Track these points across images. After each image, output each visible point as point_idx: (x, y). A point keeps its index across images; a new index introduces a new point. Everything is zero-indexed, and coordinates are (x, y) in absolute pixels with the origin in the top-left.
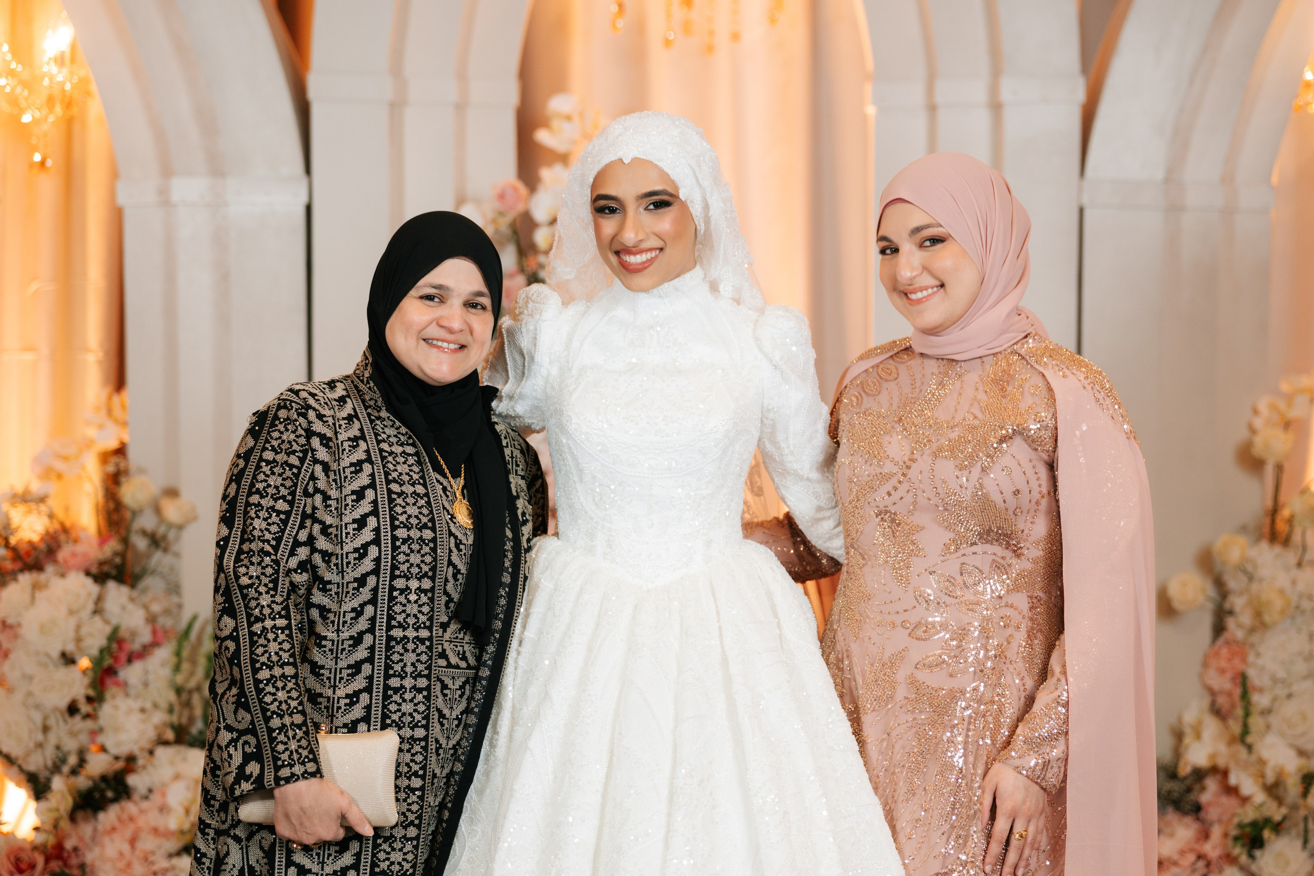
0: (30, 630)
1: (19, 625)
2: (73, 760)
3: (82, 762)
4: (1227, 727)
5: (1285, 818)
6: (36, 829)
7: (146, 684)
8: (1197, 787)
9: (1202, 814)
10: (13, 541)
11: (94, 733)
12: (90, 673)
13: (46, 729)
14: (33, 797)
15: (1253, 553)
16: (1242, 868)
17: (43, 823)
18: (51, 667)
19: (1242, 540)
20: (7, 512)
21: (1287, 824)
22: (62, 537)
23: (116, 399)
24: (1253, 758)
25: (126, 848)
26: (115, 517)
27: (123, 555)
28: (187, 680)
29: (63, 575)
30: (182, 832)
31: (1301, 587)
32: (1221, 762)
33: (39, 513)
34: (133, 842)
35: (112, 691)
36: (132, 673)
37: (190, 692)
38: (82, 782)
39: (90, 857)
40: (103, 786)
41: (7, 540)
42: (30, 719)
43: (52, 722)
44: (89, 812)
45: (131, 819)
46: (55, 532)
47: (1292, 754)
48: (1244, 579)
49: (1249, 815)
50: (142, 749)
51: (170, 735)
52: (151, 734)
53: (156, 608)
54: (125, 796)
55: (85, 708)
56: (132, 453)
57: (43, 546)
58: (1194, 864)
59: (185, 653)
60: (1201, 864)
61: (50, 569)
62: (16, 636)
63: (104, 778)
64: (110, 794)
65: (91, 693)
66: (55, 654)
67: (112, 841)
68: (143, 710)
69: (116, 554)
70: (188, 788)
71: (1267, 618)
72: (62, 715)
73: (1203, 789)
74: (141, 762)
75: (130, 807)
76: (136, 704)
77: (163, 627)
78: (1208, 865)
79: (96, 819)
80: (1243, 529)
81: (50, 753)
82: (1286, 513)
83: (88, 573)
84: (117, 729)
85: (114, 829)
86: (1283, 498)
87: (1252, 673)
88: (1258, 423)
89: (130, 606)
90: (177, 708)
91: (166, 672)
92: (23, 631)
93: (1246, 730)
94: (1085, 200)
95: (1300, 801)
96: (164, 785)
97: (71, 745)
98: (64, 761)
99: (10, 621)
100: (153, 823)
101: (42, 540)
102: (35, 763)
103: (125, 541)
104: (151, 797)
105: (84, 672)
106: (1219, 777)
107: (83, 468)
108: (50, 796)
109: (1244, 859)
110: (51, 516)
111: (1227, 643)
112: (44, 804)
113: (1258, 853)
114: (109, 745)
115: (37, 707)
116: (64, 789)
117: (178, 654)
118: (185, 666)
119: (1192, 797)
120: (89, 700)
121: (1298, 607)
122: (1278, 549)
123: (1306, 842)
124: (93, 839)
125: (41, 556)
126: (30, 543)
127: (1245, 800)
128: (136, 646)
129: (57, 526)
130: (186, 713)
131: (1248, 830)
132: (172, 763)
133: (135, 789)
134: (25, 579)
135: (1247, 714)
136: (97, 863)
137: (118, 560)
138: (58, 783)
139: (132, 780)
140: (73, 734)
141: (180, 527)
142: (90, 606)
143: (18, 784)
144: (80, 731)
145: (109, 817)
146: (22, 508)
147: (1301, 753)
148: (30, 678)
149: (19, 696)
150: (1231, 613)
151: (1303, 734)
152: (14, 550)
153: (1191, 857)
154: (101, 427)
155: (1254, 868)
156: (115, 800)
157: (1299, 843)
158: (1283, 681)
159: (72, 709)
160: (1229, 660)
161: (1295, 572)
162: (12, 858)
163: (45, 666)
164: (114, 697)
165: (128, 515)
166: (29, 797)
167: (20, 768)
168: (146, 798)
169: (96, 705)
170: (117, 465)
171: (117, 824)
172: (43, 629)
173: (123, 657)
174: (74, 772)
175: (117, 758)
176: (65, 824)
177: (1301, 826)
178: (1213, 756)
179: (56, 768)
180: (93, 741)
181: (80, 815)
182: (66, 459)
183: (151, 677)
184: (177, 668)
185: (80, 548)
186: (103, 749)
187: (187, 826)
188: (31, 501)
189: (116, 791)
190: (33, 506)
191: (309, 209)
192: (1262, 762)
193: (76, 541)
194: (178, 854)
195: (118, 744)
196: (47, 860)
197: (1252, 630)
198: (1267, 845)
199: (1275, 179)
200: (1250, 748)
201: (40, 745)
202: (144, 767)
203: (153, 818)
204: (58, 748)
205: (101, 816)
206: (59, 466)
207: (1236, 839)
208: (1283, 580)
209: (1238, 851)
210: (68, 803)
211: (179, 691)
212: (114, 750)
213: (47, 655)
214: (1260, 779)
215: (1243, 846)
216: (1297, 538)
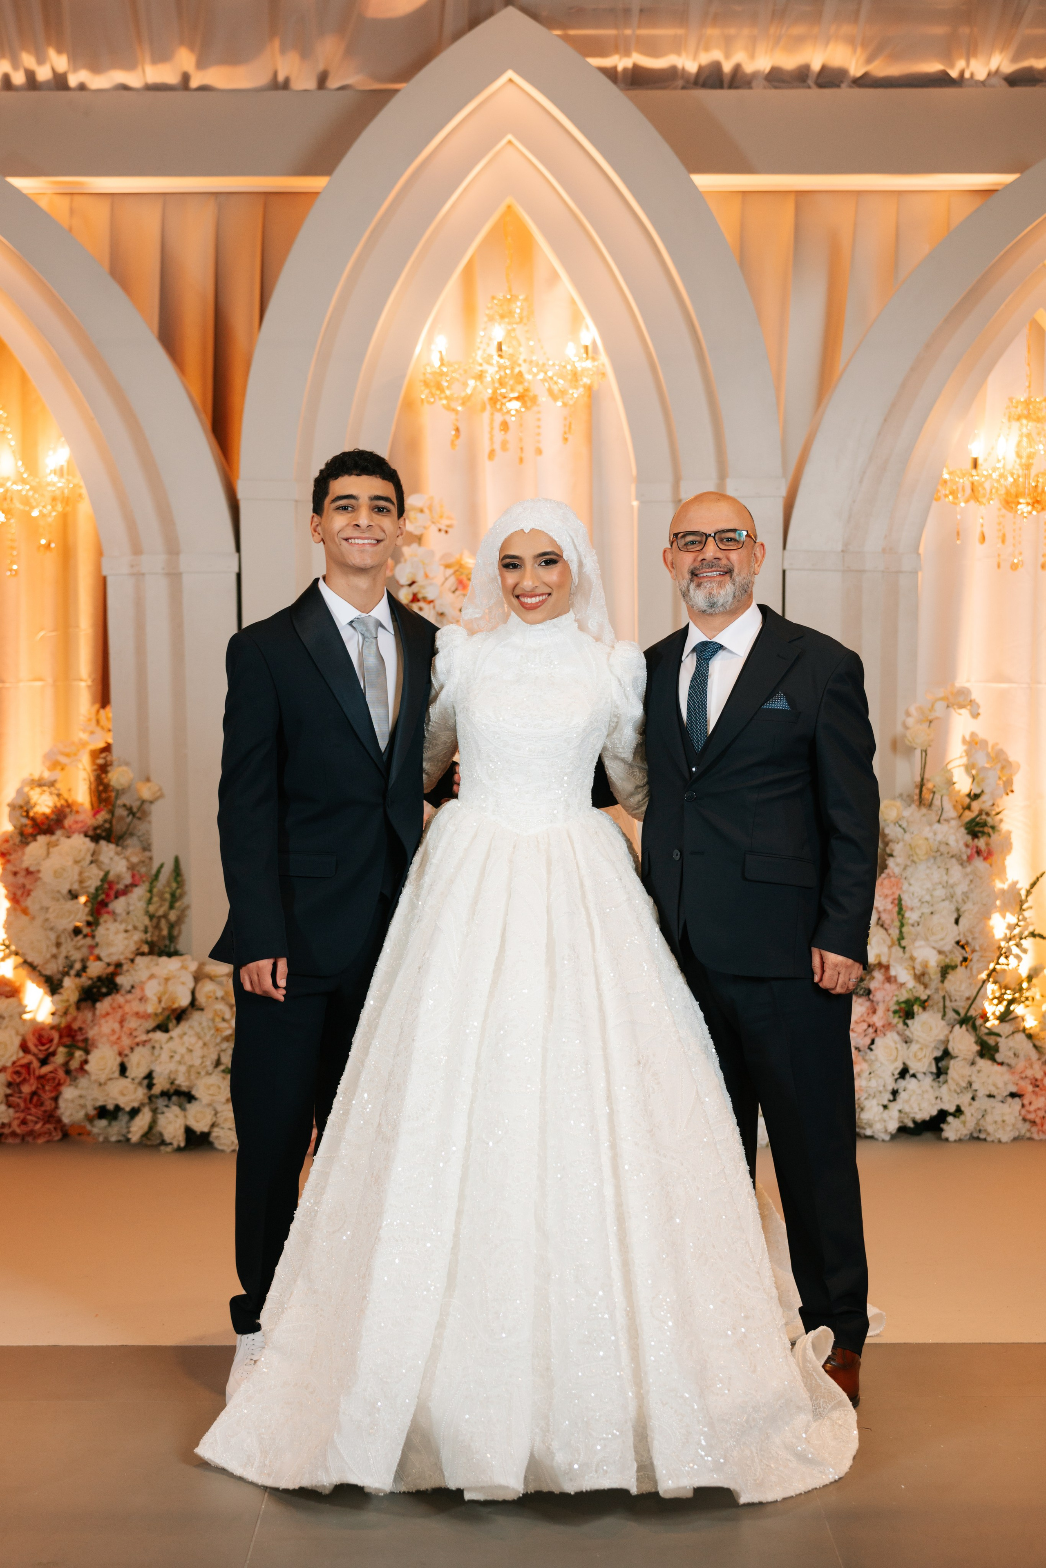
0: (46, 875)
1: (39, 871)
2: (78, 966)
3: (84, 968)
4: (889, 935)
5: (929, 997)
6: (53, 1014)
7: (128, 913)
8: (868, 978)
9: (871, 996)
10: (31, 814)
11: (92, 947)
12: (89, 904)
13: (58, 945)
14: (49, 993)
15: (906, 813)
16: (898, 1033)
17: (57, 1010)
18: (62, 901)
19: (898, 803)
20: (28, 792)
21: (930, 1002)
22: (68, 810)
23: (102, 711)
24: (907, 955)
25: (117, 1026)
26: (104, 795)
27: (110, 822)
28: (157, 910)
29: (69, 837)
30: (156, 1015)
31: (939, 837)
32: (884, 961)
33: (51, 793)
34: (122, 1022)
35: (105, 917)
36: (119, 905)
37: (159, 918)
38: (84, 981)
39: (91, 1034)
40: (99, 984)
41: (27, 812)
42: (48, 938)
43: (63, 940)
44: (89, 1003)
45: (120, 1007)
46: (62, 806)
47: (935, 952)
48: (902, 831)
49: (904, 996)
50: (126, 959)
51: (146, 948)
52: (133, 947)
53: (135, 860)
54: (115, 991)
55: (86, 930)
56: (115, 750)
57: (53, 817)
58: (865, 1030)
59: (155, 890)
60: (871, 1030)
61: (59, 833)
62: (37, 879)
63: (99, 978)
64: (104, 990)
65: (90, 919)
66: (65, 891)
67: (107, 1022)
68: (126, 931)
69: (105, 821)
70: (160, 985)
71: (915, 858)
72: (70, 936)
73: (873, 978)
74: (125, 967)
75: (119, 999)
76: (123, 927)
77: (138, 871)
78: (876, 1031)
79: (93, 1008)
80: (901, 795)
81: (61, 961)
82: (930, 785)
83: (86, 836)
84: (109, 945)
85: (108, 1014)
86: (927, 776)
87: (905, 897)
88: (910, 721)
89: (117, 858)
90: (150, 929)
91: (142, 905)
92: (41, 875)
93: (901, 937)
94: (785, 567)
95: (940, 985)
96: (143, 983)
97: (77, 956)
98: (71, 967)
99: (31, 869)
100: (136, 1009)
101: (53, 812)
102: (51, 969)
103: (112, 812)
104: (133, 991)
105: (85, 904)
106: (883, 970)
107: (80, 761)
108: (62, 991)
109: (901, 1026)
110: (59, 795)
111: (889, 876)
112: (56, 997)
113: (909, 1022)
114: (103, 955)
115: (52, 929)
116: (73, 987)
117: (150, 891)
118: (155, 899)
119: (864, 984)
120: (89, 924)
121: (938, 851)
122: (924, 810)
123: (944, 1015)
124: (93, 1021)
125: (52, 823)
126: (44, 814)
127: (902, 985)
128: (121, 886)
129: (63, 802)
130: (156, 933)
131: (903, 1005)
132: (148, 968)
133: (121, 986)
134: (42, 839)
135: (902, 925)
136: (96, 1038)
137: (107, 825)
138: (67, 982)
139: (119, 980)
140: (78, 948)
141: (151, 802)
142: (89, 858)
143: (38, 986)
144: (82, 946)
145: (103, 1006)
146: (38, 790)
147: (940, 952)
148: (47, 909)
149: (39, 921)
150: (891, 855)
151: (942, 939)
152: (33, 819)
153: (865, 1026)
154: (92, 733)
155: (907, 1033)
156: (108, 994)
157: (940, 1015)
158: (927, 902)
159: (77, 931)
160: (891, 888)
161: (936, 826)
162: (37, 1035)
163: (58, 900)
164: (105, 922)
165: (113, 794)
166: (46, 993)
167: (39, 971)
168: (130, 992)
169: (94, 928)
170: (105, 758)
171: (109, 1010)
172: (57, 874)
173: (112, 893)
174: (78, 975)
175: (109, 964)
176: (73, 1011)
177: (941, 1004)
178: (878, 956)
179: (67, 974)
180: (91, 953)
181: (83, 1005)
182: (67, 755)
183: (131, 908)
184: (149, 902)
185: (80, 817)
186: (99, 958)
187: (160, 1010)
188: (44, 785)
189: (107, 987)
190: (45, 788)
191: (239, 576)
192: (912, 959)
193: (77, 812)
194: (154, 1030)
195: (110, 955)
196: (61, 1037)
197: (905, 868)
198: (916, 1017)
199: (921, 550)
200: (904, 948)
201: (54, 956)
202: (128, 971)
203: (136, 1006)
204: (67, 957)
205: (98, 1005)
206: (63, 760)
207: (895, 1012)
208: (927, 832)
209: (895, 1020)
210: (74, 997)
211: (151, 917)
212: (107, 960)
213: (59, 892)
214: (912, 972)
215: (900, 1017)
216: (937, 802)
